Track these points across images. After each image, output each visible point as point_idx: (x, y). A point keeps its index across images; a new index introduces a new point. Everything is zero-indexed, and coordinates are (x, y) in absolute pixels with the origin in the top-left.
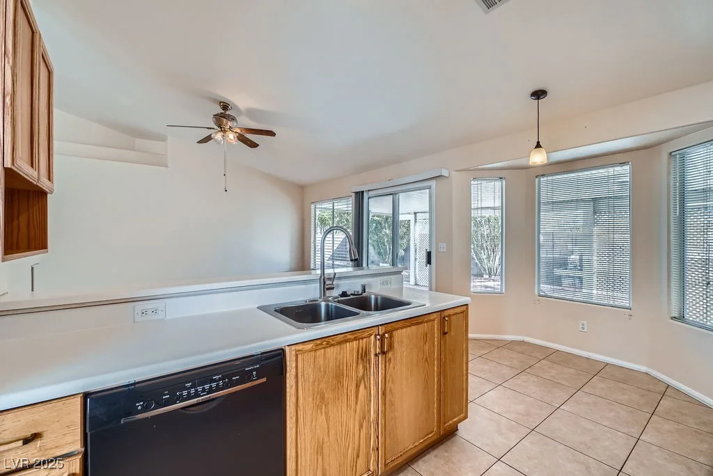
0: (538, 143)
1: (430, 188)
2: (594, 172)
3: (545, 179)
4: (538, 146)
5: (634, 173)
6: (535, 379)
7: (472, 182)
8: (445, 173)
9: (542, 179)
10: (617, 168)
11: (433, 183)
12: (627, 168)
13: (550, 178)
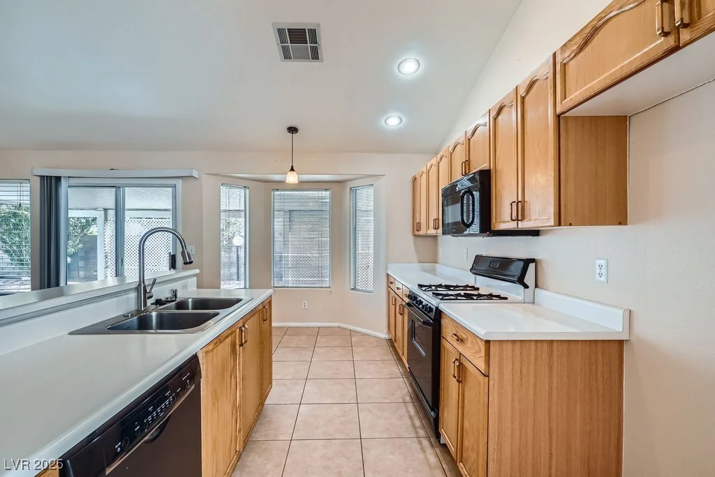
0: (292, 167)
1: (174, 186)
2: (310, 192)
3: (279, 192)
4: (292, 169)
5: (332, 196)
6: (286, 349)
7: (221, 187)
8: (195, 174)
9: (276, 193)
10: (324, 192)
11: (179, 183)
12: (328, 192)
13: (282, 192)
